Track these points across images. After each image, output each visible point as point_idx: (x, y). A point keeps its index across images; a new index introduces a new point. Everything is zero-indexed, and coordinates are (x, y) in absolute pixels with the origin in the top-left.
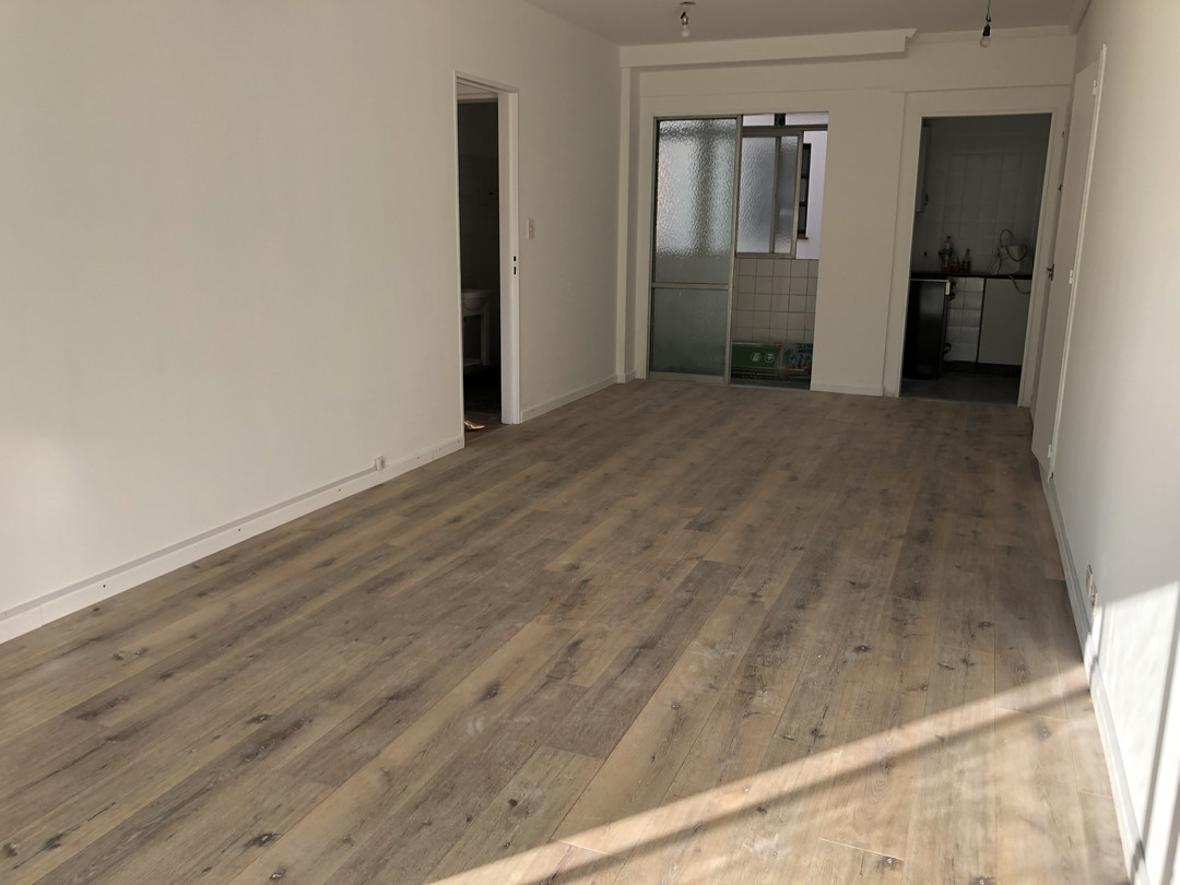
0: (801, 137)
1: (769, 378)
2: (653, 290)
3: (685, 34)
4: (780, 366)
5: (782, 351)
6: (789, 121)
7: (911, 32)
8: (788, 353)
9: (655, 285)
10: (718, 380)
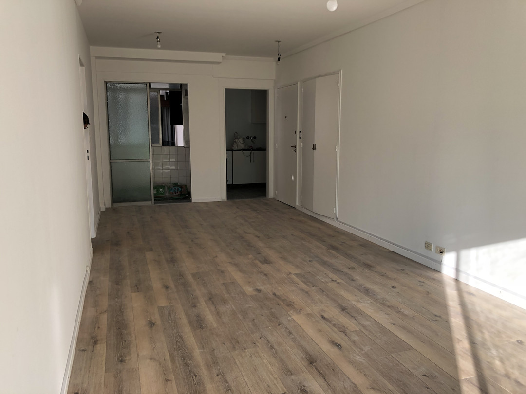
0: (158, 93)
1: (164, 200)
2: (111, 163)
3: (159, 46)
4: (167, 194)
5: (166, 187)
6: (152, 86)
7: (224, 54)
8: (169, 188)
9: (111, 161)
10: (149, 203)
